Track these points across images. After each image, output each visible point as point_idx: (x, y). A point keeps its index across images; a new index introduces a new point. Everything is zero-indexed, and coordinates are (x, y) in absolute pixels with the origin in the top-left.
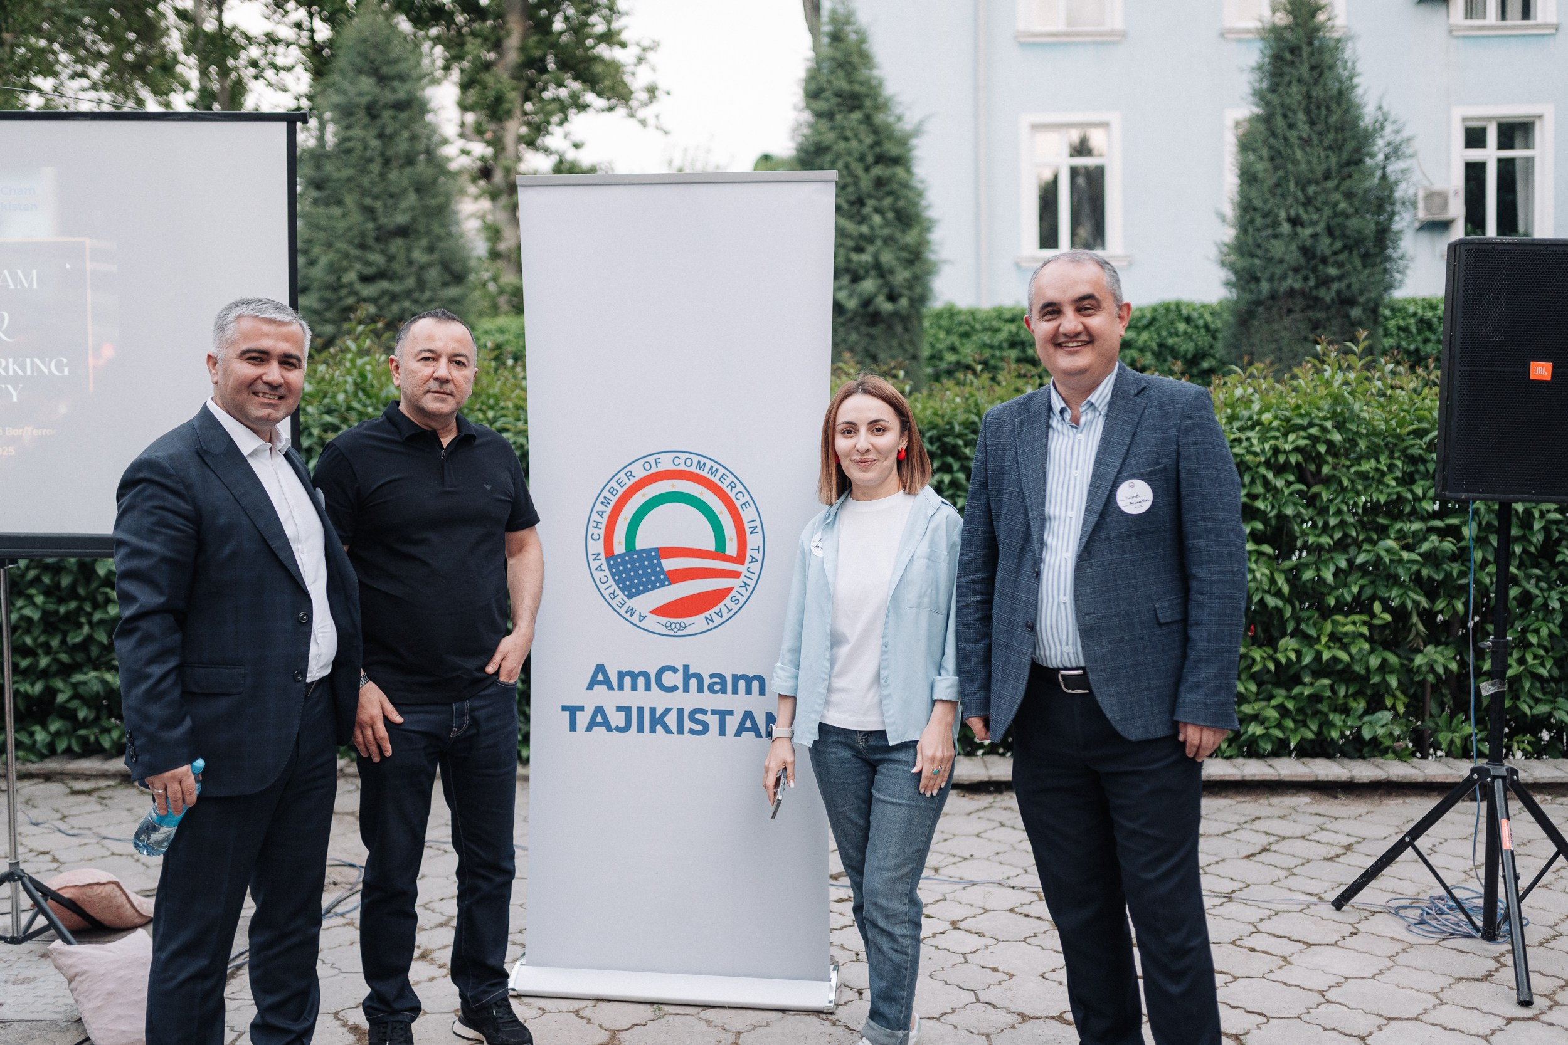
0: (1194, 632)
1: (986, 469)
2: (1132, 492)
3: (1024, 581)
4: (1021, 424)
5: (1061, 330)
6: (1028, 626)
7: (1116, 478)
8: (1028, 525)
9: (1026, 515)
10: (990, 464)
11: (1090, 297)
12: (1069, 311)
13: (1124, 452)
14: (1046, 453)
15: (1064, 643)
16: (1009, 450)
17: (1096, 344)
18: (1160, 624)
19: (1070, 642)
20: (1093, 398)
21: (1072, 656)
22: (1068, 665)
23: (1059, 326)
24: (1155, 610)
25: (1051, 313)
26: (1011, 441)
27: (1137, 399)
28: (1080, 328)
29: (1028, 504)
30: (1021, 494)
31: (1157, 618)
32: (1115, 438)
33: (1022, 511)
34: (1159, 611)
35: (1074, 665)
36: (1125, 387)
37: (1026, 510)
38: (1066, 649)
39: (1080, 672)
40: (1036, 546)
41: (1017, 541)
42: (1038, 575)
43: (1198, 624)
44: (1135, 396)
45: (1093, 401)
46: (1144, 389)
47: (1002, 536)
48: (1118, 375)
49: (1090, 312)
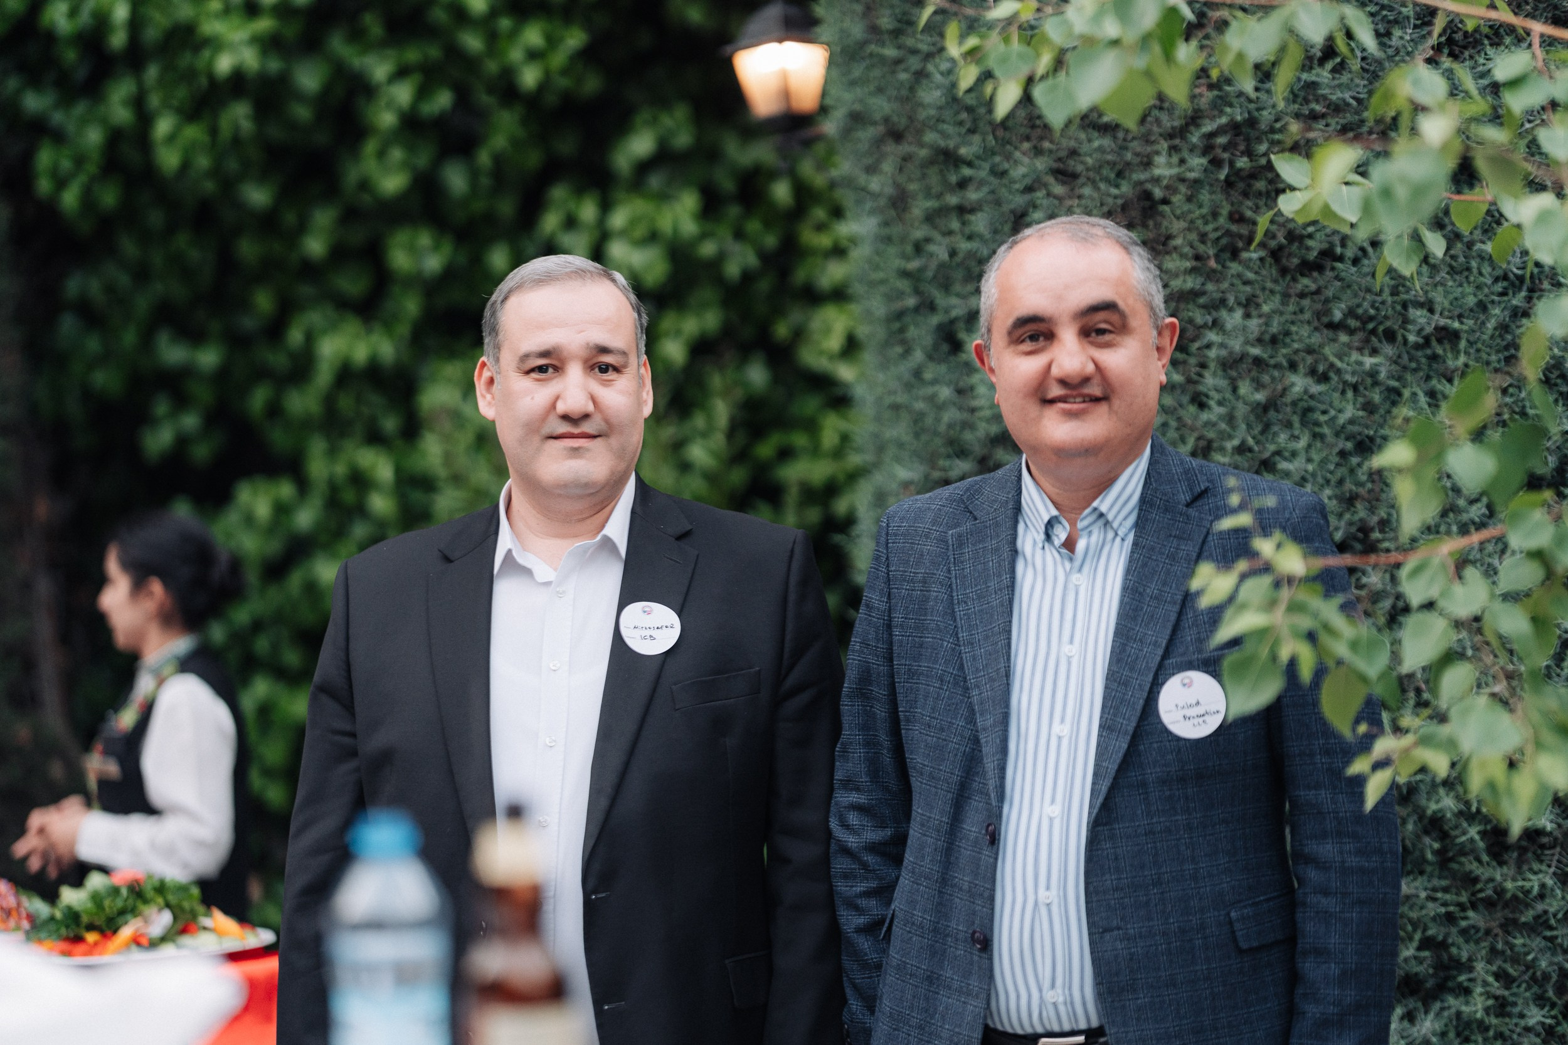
0: (1310, 968)
1: (889, 627)
2: (1190, 696)
3: (965, 853)
4: (961, 541)
5: (1055, 371)
6: (974, 940)
7: (1160, 666)
8: (976, 741)
9: (971, 719)
10: (898, 617)
11: (1109, 306)
12: (1068, 337)
13: (1173, 617)
14: (1011, 602)
15: (1047, 984)
16: (936, 591)
17: (1116, 403)
18: (1241, 951)
19: (1059, 982)
20: (1104, 504)
21: (1062, 1008)
22: (1056, 1028)
23: (1049, 367)
24: (1231, 923)
25: (1033, 338)
26: (941, 574)
27: (1192, 512)
28: (1090, 368)
29: (975, 699)
30: (961, 682)
31: (1235, 940)
32: (1152, 589)
33: (963, 711)
34: (1237, 926)
35: (1067, 1027)
36: (1168, 489)
37: (972, 712)
38: (1050, 996)
39: (1081, 1039)
40: (992, 783)
41: (950, 771)
42: (994, 838)
43: (1321, 953)
44: (1188, 505)
45: (1103, 508)
46: (1204, 493)
47: (918, 758)
48: (1152, 462)
49: (1107, 337)
